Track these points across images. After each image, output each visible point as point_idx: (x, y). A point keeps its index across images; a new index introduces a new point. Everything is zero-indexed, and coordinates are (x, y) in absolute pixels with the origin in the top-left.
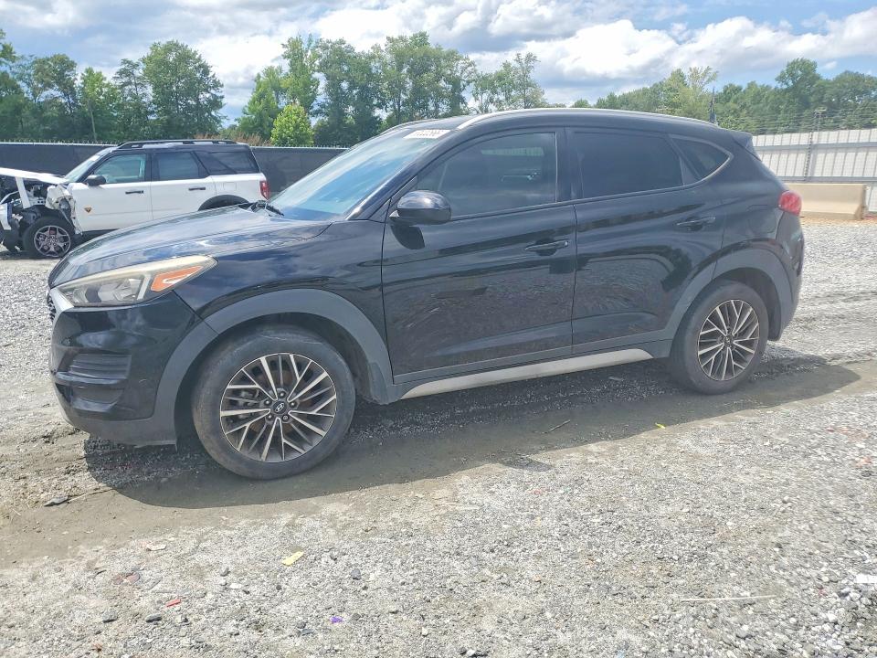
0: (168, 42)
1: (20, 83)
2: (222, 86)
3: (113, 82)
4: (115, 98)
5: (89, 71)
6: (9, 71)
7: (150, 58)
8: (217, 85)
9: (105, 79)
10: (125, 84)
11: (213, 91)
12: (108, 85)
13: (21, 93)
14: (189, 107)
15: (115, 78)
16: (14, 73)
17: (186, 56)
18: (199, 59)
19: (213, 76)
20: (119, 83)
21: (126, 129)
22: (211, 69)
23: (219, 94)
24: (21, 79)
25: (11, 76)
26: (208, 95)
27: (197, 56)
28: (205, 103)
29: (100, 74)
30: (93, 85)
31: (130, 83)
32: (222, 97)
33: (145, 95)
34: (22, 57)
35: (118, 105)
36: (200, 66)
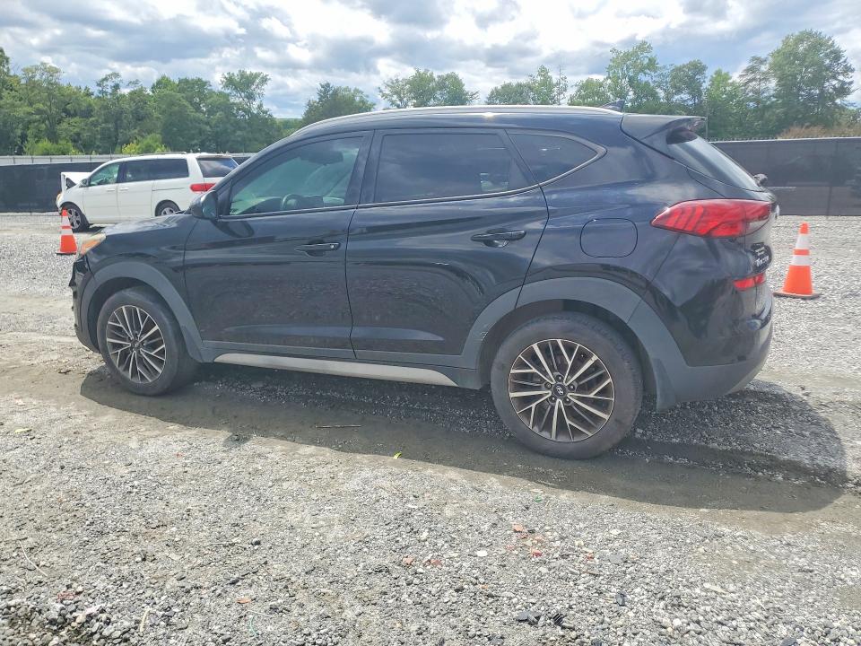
0: (801, 33)
1: (658, 90)
2: (853, 71)
3: (738, 80)
4: (736, 96)
5: (718, 73)
6: (650, 81)
7: (778, 52)
8: (848, 70)
9: (730, 78)
10: (750, 81)
11: (841, 78)
12: (732, 84)
13: (659, 98)
14: (811, 97)
15: (741, 76)
16: (655, 82)
17: (818, 43)
18: (832, 45)
19: (845, 62)
20: (744, 80)
21: (741, 125)
22: (845, 54)
23: (847, 80)
24: (659, 86)
25: (652, 85)
26: (834, 82)
27: (830, 42)
28: (831, 90)
29: (727, 74)
30: (718, 85)
31: (754, 79)
32: (851, 83)
33: (767, 89)
34: (664, 67)
35: (738, 102)
36: (831, 52)
